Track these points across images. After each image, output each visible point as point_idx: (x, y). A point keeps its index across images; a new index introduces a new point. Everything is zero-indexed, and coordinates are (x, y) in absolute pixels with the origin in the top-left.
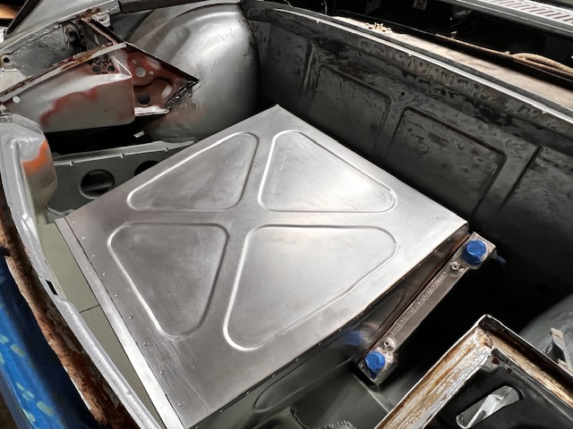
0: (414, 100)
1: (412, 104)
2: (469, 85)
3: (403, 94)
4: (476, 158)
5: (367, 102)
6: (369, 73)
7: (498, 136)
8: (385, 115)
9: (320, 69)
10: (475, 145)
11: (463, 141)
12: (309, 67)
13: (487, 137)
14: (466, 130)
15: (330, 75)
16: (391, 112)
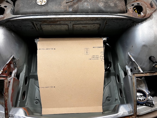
0: (74, 22)
1: (74, 23)
2: (88, 18)
3: (71, 22)
4: (95, 26)
5: (61, 27)
6: (58, 22)
7: (97, 22)
8: (68, 27)
9: (40, 25)
10: (93, 25)
11: (91, 25)
12: (36, 26)
13: (95, 22)
14: (90, 23)
15: (45, 25)
16: (69, 26)
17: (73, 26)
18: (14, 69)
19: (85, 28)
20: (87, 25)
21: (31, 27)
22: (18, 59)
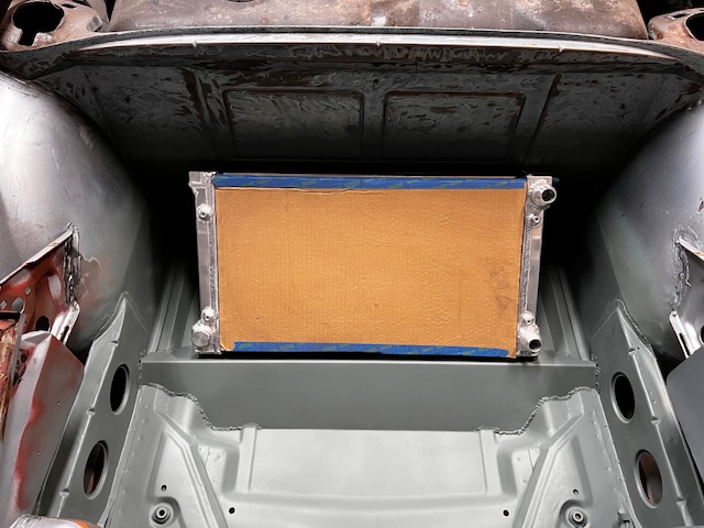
0: (395, 82)
1: (394, 88)
3: (376, 81)
7: (512, 81)
8: (362, 111)
9: (224, 95)
10: (489, 99)
11: (475, 101)
12: (202, 99)
13: (499, 87)
14: (473, 89)
15: (248, 97)
16: (368, 104)
17: (385, 105)
18: (66, 310)
19: (444, 117)
20: (455, 101)
21: (179, 107)
22: (92, 258)
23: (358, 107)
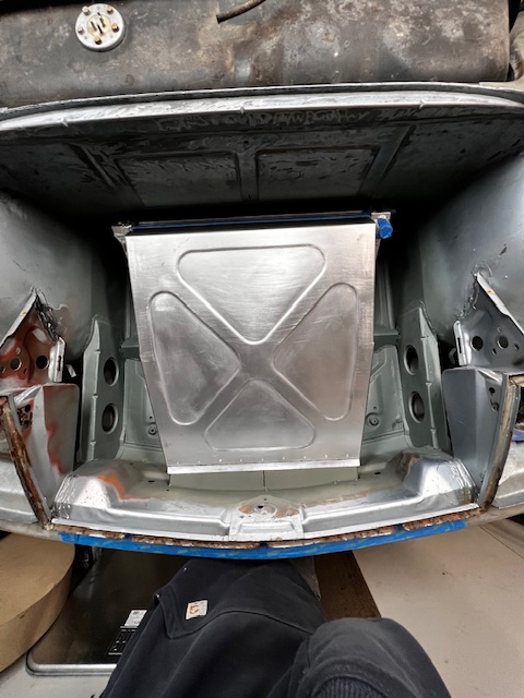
4: (351, 160)
8: (237, 168)
9: (116, 161)
10: (347, 152)
13: (357, 140)
14: (334, 144)
16: (241, 162)
17: (257, 162)
20: (318, 155)
21: (82, 175)
22: (61, 306)
23: (233, 165)
